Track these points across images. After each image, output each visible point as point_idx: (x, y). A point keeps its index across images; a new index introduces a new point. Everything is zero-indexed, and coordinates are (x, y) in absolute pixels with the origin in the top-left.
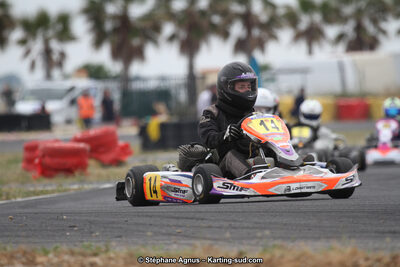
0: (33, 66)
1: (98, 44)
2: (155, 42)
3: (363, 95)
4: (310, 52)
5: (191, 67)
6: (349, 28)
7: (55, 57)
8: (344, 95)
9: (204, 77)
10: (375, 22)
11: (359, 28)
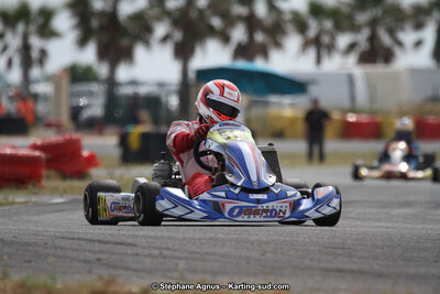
0: (10, 63)
1: (82, 42)
2: (147, 43)
4: (319, 61)
5: (185, 72)
6: (362, 37)
7: (35, 54)
10: (392, 32)
11: (373, 38)
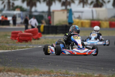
1: (23, 1)
3: (99, 20)
4: (83, 7)
5: (49, 9)
7: (11, 4)
8: (93, 20)
9: (53, 12)
11: (97, 0)
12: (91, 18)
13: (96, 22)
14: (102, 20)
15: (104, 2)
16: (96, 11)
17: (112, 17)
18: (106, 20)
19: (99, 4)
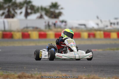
3: (11, 31)
8: (5, 31)
12: (3, 29)
13: (8, 33)
14: (14, 31)
15: (16, 13)
16: (8, 22)
17: (24, 28)
18: (18, 31)
19: (11, 15)
